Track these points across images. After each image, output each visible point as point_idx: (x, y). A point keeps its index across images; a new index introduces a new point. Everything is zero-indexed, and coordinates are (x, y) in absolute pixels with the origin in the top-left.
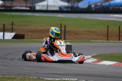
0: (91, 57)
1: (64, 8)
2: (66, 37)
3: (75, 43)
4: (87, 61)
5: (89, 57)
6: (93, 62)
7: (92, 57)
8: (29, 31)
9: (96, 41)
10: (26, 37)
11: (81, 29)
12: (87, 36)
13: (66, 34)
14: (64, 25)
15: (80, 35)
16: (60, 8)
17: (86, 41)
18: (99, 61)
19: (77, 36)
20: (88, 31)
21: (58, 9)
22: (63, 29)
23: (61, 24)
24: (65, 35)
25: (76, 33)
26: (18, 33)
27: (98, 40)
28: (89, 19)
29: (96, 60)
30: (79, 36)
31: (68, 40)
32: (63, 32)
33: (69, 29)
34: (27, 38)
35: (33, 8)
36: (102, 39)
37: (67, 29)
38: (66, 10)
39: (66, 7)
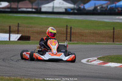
0: (96, 58)
1: (70, 10)
2: (72, 38)
3: (81, 45)
4: (93, 62)
5: (95, 59)
6: (98, 64)
7: (98, 59)
8: (35, 33)
9: (101, 43)
10: (31, 38)
11: (87, 31)
12: (93, 38)
13: (72, 36)
14: (70, 27)
15: (86, 36)
16: (66, 9)
17: (92, 42)
18: (104, 63)
19: (83, 38)
20: (94, 33)
21: (64, 10)
22: (69, 30)
23: (67, 26)
24: (70, 37)
25: (82, 35)
26: (23, 35)
27: (104, 42)
28: (94, 21)
29: (102, 62)
30: (85, 38)
31: (74, 41)
32: (69, 34)
33: (75, 31)
34: (33, 40)
35: (39, 9)
36: (108, 41)
37: (72, 31)
38: (72, 11)
39: (72, 9)
